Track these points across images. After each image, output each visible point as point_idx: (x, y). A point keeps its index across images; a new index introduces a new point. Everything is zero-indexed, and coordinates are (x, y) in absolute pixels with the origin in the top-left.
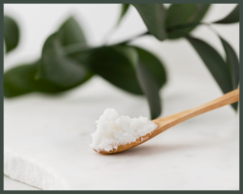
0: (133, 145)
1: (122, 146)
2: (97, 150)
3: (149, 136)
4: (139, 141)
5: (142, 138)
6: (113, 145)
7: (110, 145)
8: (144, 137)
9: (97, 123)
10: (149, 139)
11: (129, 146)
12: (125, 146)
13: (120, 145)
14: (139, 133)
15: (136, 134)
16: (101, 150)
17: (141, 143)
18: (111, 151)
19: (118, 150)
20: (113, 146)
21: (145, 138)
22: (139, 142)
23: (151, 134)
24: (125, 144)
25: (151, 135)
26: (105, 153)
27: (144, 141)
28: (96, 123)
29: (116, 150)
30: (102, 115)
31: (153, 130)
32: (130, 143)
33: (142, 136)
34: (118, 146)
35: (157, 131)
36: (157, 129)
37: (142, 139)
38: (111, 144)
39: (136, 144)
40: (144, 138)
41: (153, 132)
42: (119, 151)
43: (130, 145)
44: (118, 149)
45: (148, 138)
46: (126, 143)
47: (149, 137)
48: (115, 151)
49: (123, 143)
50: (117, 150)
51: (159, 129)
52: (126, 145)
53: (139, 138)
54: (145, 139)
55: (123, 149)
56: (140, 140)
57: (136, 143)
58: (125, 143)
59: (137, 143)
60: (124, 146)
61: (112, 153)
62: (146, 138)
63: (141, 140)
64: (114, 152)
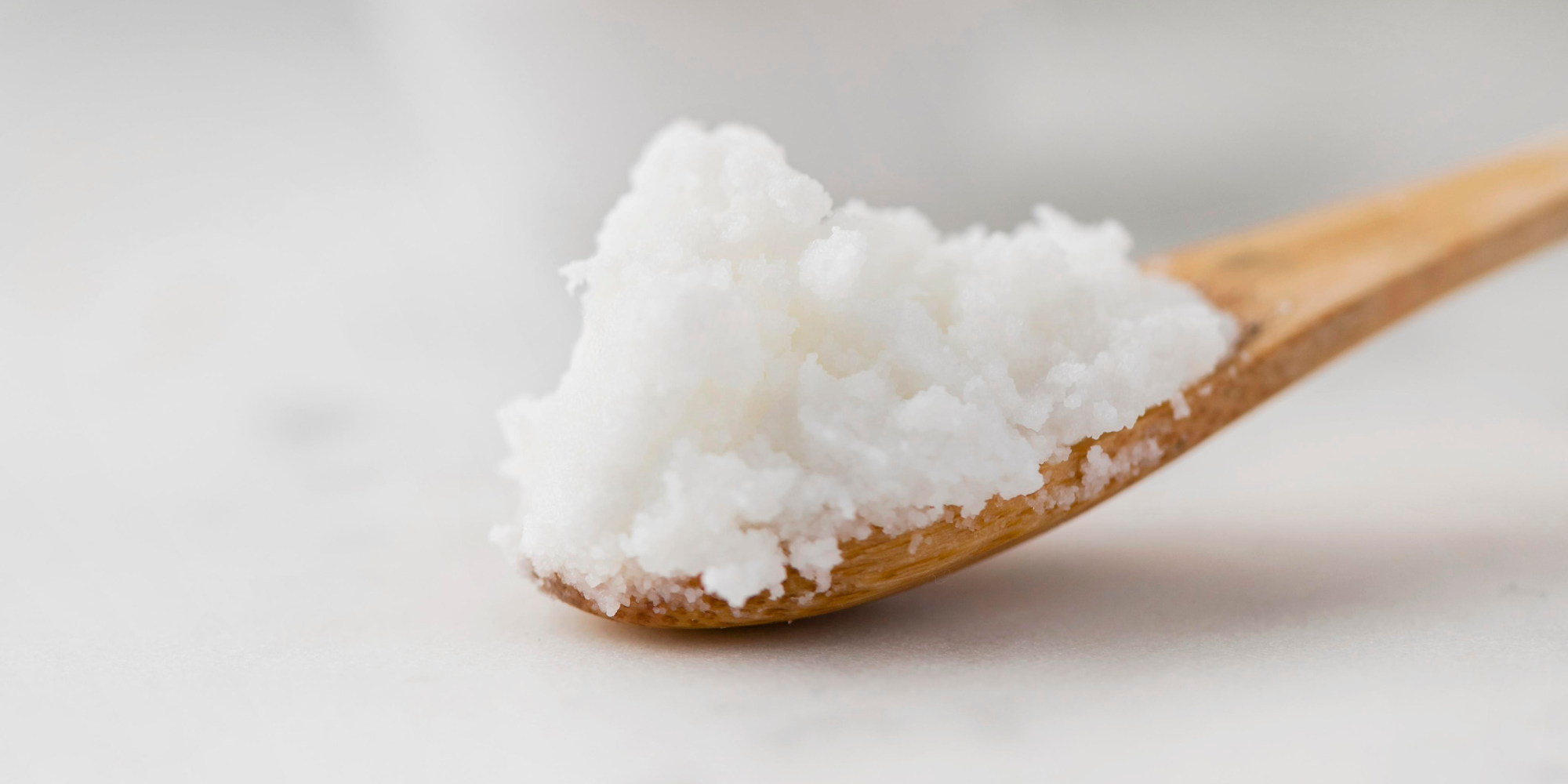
0: (999, 528)
1: (886, 540)
2: (601, 587)
3: (1166, 429)
4: (1068, 482)
5: (1095, 454)
6: (784, 535)
7: (758, 527)
8: (1115, 442)
9: (582, 288)
10: (1166, 459)
11: (952, 545)
12: (917, 539)
13: (864, 534)
14: (1073, 402)
15: (1037, 413)
16: (647, 586)
17: (1080, 507)
18: (758, 600)
19: (835, 582)
20: (785, 547)
21: (1122, 455)
22: (1067, 497)
23: (1182, 411)
24: (922, 521)
25: (1183, 421)
26: (682, 623)
27: (1114, 487)
28: (571, 287)
29: (812, 586)
30: (627, 205)
31: (1208, 367)
32: (972, 507)
33: (1105, 435)
34: (841, 546)
35: (1241, 373)
36: (1247, 357)
37: (1099, 463)
38: (766, 518)
39: (1035, 525)
40: (1112, 455)
41: (1206, 391)
42: (841, 604)
43: (967, 532)
44: (835, 571)
45: (1154, 449)
46: (937, 513)
47: (1165, 440)
48: (806, 600)
49: (899, 511)
50: (824, 584)
51: (1260, 361)
52: (927, 532)
53: (1065, 455)
54: (1122, 465)
55: (891, 574)
56: (1079, 476)
57: (1029, 511)
58: (928, 508)
59: (1041, 511)
60: (905, 539)
61: (773, 618)
62: (1138, 450)
63: (1087, 480)
64: (795, 613)
